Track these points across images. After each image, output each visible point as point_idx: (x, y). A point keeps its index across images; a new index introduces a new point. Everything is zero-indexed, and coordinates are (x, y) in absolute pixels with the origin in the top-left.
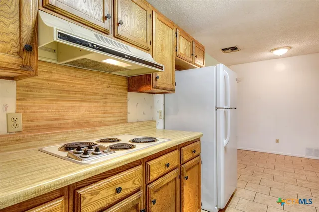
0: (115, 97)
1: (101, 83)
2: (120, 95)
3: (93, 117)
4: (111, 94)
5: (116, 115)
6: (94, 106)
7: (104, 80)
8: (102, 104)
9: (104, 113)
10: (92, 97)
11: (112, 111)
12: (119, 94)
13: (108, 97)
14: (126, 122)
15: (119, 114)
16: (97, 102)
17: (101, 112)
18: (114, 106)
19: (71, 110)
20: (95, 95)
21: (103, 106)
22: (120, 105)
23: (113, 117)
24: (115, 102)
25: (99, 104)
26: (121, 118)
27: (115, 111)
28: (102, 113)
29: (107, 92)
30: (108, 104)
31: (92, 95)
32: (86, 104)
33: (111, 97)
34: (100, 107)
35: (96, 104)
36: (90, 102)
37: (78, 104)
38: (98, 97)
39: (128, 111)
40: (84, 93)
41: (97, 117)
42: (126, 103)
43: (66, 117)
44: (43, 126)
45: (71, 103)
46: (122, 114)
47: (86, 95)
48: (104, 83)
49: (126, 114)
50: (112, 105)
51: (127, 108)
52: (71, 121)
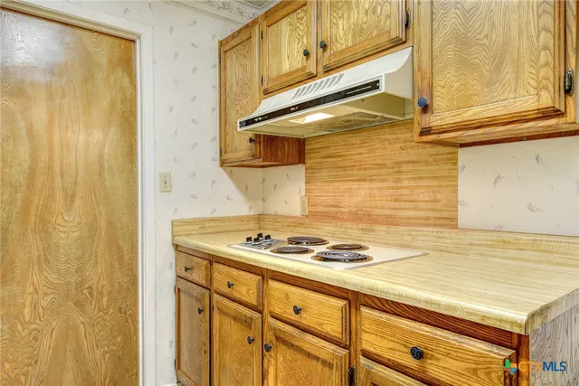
0: (419, 167)
1: (390, 144)
2: (435, 160)
3: (376, 208)
4: (409, 162)
5: (423, 205)
6: (377, 189)
7: (394, 136)
8: (392, 184)
9: (396, 200)
10: (375, 172)
11: (413, 198)
12: (431, 159)
13: (403, 169)
14: (455, 227)
15: (431, 205)
16: (382, 180)
17: (389, 198)
18: (417, 187)
19: (347, 195)
20: (379, 168)
21: (393, 188)
22: (435, 183)
23: (416, 209)
24: (420, 178)
25: (385, 184)
26: (437, 214)
27: (421, 197)
28: (391, 201)
29: (401, 159)
30: (405, 183)
31: (375, 169)
32: (366, 185)
33: (410, 167)
34: (388, 188)
35: (380, 185)
36: (372, 180)
37: (355, 185)
38: (384, 171)
39: (460, 197)
40: (363, 167)
41: (382, 208)
42: (455, 178)
43: (342, 204)
44: (323, 213)
45: (347, 183)
46: (439, 205)
47: (365, 169)
48: (395, 143)
49: (454, 205)
50: (412, 183)
51: (456, 192)
52: (347, 210)
